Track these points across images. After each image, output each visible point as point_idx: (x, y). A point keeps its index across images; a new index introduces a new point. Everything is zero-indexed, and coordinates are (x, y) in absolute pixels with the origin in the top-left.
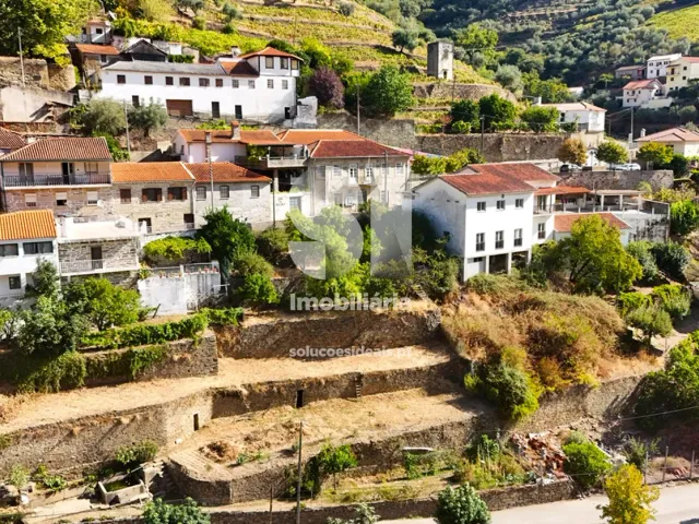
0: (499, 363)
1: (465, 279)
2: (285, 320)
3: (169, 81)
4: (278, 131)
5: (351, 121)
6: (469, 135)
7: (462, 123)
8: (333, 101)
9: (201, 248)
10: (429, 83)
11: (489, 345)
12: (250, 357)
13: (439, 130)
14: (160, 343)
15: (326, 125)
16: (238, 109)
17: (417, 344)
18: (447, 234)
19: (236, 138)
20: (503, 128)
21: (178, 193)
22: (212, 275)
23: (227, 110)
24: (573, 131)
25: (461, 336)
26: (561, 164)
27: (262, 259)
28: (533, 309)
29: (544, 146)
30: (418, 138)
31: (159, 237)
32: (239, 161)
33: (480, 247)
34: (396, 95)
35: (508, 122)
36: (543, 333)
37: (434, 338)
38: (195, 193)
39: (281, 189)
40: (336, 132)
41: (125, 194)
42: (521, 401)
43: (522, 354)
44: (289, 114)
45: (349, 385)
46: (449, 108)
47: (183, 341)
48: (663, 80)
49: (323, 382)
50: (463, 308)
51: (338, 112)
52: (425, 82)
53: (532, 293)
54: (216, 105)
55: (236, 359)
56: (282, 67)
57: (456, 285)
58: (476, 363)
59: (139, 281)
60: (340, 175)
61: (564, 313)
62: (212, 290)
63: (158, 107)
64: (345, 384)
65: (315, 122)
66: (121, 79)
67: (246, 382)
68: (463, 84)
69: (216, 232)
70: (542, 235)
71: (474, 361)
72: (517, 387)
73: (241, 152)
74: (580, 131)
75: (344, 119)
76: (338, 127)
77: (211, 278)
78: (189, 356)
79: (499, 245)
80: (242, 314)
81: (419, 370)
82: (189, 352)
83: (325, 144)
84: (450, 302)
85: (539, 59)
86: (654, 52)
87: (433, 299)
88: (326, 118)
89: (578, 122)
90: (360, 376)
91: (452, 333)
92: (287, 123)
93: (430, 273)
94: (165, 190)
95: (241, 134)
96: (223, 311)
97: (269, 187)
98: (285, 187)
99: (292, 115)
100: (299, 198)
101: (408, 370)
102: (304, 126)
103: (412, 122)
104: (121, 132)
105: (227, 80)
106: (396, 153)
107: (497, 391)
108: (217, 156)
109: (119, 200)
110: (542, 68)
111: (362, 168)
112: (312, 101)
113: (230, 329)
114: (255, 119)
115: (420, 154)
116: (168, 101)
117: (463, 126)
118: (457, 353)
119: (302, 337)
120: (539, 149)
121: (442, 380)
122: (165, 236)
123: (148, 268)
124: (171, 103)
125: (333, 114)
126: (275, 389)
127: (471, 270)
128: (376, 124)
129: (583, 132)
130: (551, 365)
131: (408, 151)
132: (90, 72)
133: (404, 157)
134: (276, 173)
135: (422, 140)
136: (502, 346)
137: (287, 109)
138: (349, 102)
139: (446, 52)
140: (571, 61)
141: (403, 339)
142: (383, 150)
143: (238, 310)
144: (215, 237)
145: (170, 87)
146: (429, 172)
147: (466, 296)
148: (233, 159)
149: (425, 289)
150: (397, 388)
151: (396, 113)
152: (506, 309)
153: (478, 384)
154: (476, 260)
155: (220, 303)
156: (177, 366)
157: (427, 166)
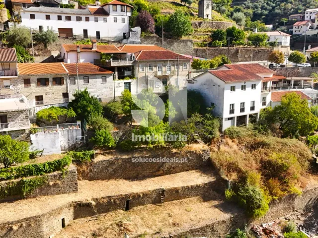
0: (245, 183)
1: (223, 130)
2: (119, 157)
3: (60, 18)
4: (119, 45)
5: (159, 41)
6: (221, 48)
7: (218, 41)
8: (149, 29)
9: (69, 114)
10: (200, 21)
11: (239, 171)
12: (98, 179)
13: (205, 45)
14: (41, 175)
15: (145, 42)
16: (98, 33)
17: (196, 169)
18: (213, 104)
19: (94, 49)
20: (239, 44)
21: (58, 81)
22: (76, 130)
23: (92, 34)
24: (275, 46)
25: (222, 165)
26: (269, 63)
27: (106, 120)
28: (262, 148)
29: (260, 54)
30: (194, 49)
31: (46, 107)
32: (96, 62)
33: (232, 112)
34: (183, 26)
35: (241, 41)
36: (269, 162)
37: (206, 165)
38: (69, 81)
39: (119, 78)
40: (150, 46)
41: (27, 82)
42: (259, 207)
43: (258, 176)
44: (125, 36)
45: (157, 196)
46: (210, 34)
47: (56, 173)
48: (313, 21)
49: (141, 195)
50: (222, 147)
51: (152, 35)
52: (197, 21)
53: (261, 138)
54: (85, 31)
55: (90, 180)
56: (122, 11)
57: (218, 134)
58: (231, 182)
59: (31, 135)
60: (152, 70)
61: (280, 151)
62: (77, 139)
63: (52, 32)
64: (154, 196)
65: (140, 41)
66: (32, 17)
67: (95, 197)
68: (216, 21)
69: (79, 105)
70: (264, 104)
71: (230, 181)
72: (257, 199)
73: (97, 57)
74: (278, 46)
75: (155, 39)
76: (152, 44)
77: (75, 132)
78: (59, 182)
79: (242, 110)
80: (93, 154)
81: (198, 186)
82: (59, 179)
83: (144, 52)
84: (215, 143)
85: (250, 11)
86: (308, 7)
87: (206, 143)
88: (146, 38)
89: (277, 41)
90: (163, 191)
91: (217, 164)
92: (125, 41)
93: (204, 128)
94: (51, 79)
95: (97, 47)
96: (81, 153)
97: (112, 77)
98: (121, 77)
99: (127, 37)
100: (129, 83)
101: (192, 187)
102: (133, 43)
103: (191, 41)
104: (30, 46)
105: (92, 18)
106: (183, 57)
107: (245, 201)
108: (83, 59)
109: (24, 85)
110: (252, 16)
111: (165, 66)
112: (138, 29)
113: (86, 163)
114: (107, 39)
115: (196, 58)
116: (59, 29)
117: (218, 43)
118: (220, 176)
119: (130, 167)
120: (257, 55)
121: (211, 192)
122: (50, 106)
123: (37, 127)
124: (61, 30)
125: (149, 37)
126: (112, 200)
127: (227, 125)
128: (172, 42)
129: (280, 46)
130: (275, 183)
131: (189, 56)
132: (16, 13)
133: (188, 60)
134: (116, 69)
135: (196, 50)
136: (246, 172)
137: (124, 34)
138: (158, 30)
139: (208, 5)
140: (266, 12)
141: (188, 166)
142: (177, 56)
143: (91, 152)
144: (79, 107)
145: (60, 22)
146: (201, 68)
147: (224, 140)
148: (93, 61)
149: (201, 137)
150: (185, 197)
151: (183, 36)
152: (247, 147)
153: (233, 196)
154: (229, 119)
155: (81, 147)
156: (52, 188)
157: (200, 65)
